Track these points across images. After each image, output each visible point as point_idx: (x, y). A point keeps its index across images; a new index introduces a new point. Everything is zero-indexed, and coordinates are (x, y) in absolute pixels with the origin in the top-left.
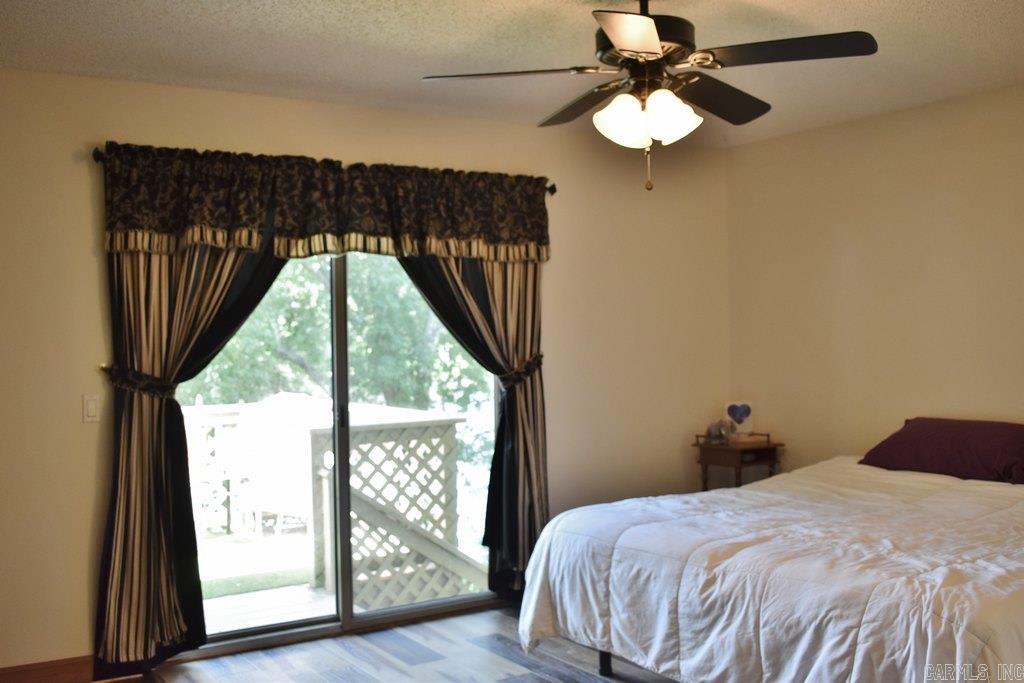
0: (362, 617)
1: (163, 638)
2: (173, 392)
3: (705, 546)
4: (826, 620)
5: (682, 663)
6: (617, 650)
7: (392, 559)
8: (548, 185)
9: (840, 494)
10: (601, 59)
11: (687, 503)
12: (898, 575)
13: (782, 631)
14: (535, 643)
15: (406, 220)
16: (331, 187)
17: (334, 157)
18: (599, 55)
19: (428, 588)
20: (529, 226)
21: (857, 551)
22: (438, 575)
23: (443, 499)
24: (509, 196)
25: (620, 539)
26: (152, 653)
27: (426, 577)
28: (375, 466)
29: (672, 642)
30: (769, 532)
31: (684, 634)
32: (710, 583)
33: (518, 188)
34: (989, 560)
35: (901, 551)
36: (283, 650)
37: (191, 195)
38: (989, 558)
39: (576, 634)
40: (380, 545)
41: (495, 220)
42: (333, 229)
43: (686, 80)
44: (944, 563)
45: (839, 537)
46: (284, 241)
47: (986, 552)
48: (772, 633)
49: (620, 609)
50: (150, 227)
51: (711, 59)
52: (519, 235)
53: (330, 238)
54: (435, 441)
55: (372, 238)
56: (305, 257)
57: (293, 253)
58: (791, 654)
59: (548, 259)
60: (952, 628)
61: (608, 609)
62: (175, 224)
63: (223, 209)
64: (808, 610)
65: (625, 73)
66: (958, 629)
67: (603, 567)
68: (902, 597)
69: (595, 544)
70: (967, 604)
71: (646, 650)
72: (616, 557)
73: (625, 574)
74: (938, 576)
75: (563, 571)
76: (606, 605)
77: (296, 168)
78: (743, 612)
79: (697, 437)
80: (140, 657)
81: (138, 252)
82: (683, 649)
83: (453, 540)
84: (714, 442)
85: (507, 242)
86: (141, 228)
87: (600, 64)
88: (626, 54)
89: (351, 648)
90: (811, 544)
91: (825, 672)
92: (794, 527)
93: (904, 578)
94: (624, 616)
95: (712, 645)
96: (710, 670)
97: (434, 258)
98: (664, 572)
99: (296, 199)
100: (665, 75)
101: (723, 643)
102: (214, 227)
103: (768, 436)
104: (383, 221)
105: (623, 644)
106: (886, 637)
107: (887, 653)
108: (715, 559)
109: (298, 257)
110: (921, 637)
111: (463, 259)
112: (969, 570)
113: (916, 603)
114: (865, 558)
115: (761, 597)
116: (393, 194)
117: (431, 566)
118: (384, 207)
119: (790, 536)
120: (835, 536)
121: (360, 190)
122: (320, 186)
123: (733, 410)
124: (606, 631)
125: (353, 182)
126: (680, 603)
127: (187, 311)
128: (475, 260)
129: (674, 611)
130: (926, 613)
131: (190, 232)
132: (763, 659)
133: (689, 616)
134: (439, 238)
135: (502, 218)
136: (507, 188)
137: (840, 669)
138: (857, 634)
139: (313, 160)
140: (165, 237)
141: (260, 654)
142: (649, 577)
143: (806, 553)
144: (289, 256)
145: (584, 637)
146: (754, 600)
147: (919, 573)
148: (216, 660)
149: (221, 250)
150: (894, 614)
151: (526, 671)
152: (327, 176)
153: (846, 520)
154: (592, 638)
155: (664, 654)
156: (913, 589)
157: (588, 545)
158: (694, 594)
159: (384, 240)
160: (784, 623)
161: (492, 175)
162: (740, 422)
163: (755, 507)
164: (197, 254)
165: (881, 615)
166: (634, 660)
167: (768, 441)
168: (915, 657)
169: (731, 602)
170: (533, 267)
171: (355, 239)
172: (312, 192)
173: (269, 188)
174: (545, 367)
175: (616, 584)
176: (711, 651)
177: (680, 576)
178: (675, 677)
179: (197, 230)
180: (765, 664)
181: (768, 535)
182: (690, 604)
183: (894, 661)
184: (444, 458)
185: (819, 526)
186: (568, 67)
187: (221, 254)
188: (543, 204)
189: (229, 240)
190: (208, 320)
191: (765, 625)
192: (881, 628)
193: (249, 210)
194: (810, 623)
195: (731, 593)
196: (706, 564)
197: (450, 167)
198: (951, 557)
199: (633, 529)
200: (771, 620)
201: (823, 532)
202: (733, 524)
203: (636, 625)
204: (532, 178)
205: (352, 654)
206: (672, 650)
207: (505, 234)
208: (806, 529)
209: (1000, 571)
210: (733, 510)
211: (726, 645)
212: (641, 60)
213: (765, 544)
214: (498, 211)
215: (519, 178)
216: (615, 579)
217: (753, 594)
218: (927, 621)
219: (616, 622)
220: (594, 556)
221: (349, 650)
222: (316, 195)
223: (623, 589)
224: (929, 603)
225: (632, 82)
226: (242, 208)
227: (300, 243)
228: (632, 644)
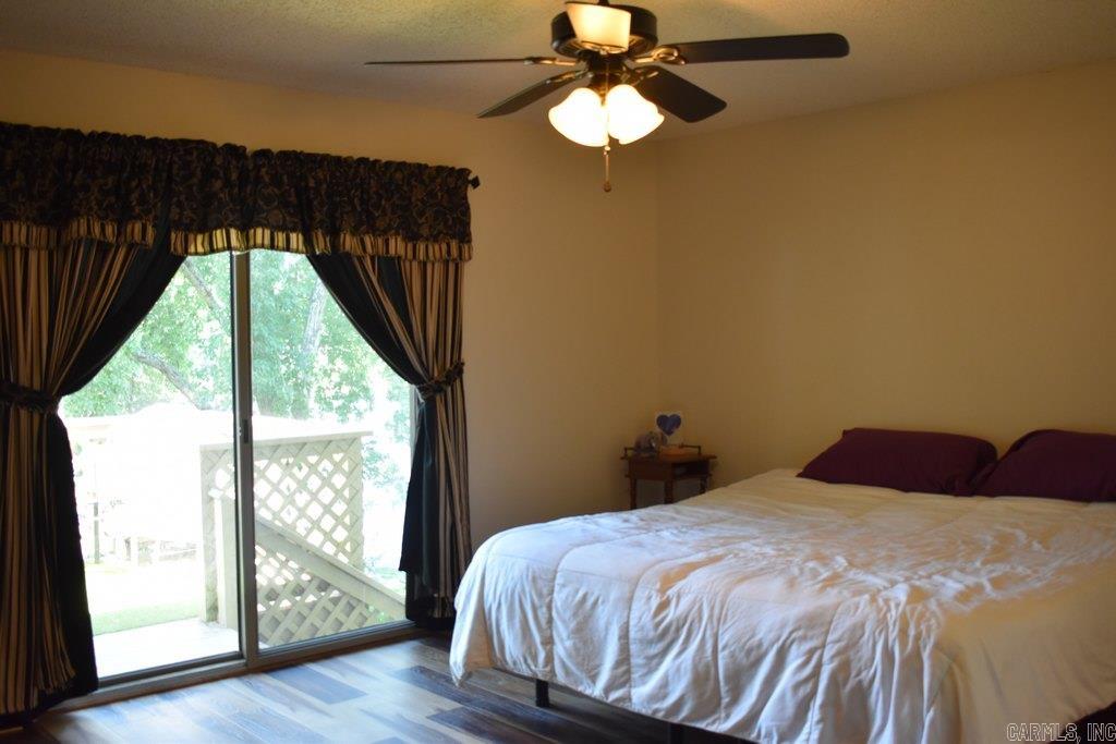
0: (268, 653)
1: (47, 686)
2: (55, 407)
3: (657, 567)
4: (789, 641)
5: (633, 691)
6: (561, 678)
7: (291, 587)
8: (471, 177)
9: (784, 510)
10: (557, 50)
11: (626, 521)
12: (859, 593)
13: (743, 654)
14: (468, 675)
15: (317, 214)
16: (234, 176)
17: (238, 142)
18: (555, 44)
19: (331, 619)
20: (450, 222)
21: (812, 569)
22: (343, 603)
23: (347, 520)
24: (429, 189)
25: (563, 561)
26: (34, 703)
27: (330, 606)
28: (273, 485)
29: (623, 668)
30: (719, 551)
31: (637, 660)
32: (664, 606)
33: (439, 180)
34: (945, 575)
35: (857, 567)
36: (182, 692)
37: (75, 183)
38: (945, 574)
39: (515, 663)
40: (279, 573)
41: (414, 214)
42: (238, 223)
43: (645, 74)
44: (902, 579)
45: (793, 555)
46: (181, 235)
47: (940, 567)
48: (732, 656)
49: (564, 635)
50: (28, 219)
51: (676, 54)
52: (440, 232)
53: (233, 232)
54: (337, 457)
55: (280, 234)
56: (205, 254)
57: (192, 249)
58: (752, 677)
59: (470, 258)
60: (919, 648)
61: (551, 637)
62: (57, 215)
63: (113, 199)
64: (770, 631)
65: (583, 65)
66: (925, 647)
67: (545, 591)
68: (868, 615)
69: (535, 567)
70: (933, 621)
71: (594, 679)
72: (559, 580)
73: (570, 598)
74: (901, 593)
75: (500, 596)
76: (549, 631)
77: (195, 154)
78: (700, 636)
79: (626, 449)
80: (21, 707)
81: (14, 248)
82: (635, 676)
83: (360, 565)
84: (644, 455)
85: (427, 240)
86: (17, 219)
87: (555, 55)
88: (588, 46)
89: (259, 687)
90: (764, 563)
91: (789, 695)
92: (744, 545)
93: (867, 596)
94: (569, 643)
95: (667, 672)
96: (665, 697)
97: (348, 255)
98: (612, 597)
99: (195, 188)
100: (624, 69)
101: (678, 670)
102: (103, 219)
103: (699, 447)
104: (291, 215)
105: (568, 672)
106: (852, 657)
107: (853, 674)
108: (668, 581)
109: (196, 254)
110: (888, 655)
111: (379, 258)
112: (928, 586)
113: (882, 622)
114: (822, 577)
115: (719, 620)
116: (303, 184)
117: (335, 594)
118: (293, 199)
119: (742, 554)
120: (788, 554)
121: (267, 179)
122: (221, 174)
123: (662, 421)
124: (549, 659)
125: (259, 171)
126: (631, 628)
127: (71, 315)
128: (392, 259)
129: (624, 636)
130: (893, 631)
131: (75, 225)
132: (722, 684)
133: (641, 641)
134: (353, 234)
135: (421, 214)
136: (427, 181)
137: (802, 692)
138: (821, 657)
139: (214, 145)
140: (44, 230)
141: (156, 698)
142: (595, 603)
143: (761, 572)
144: (186, 252)
145: (524, 667)
146: (712, 622)
147: (879, 591)
148: (107, 707)
149: (110, 245)
150: (859, 633)
151: (458, 705)
152: (229, 163)
153: (795, 536)
154: (533, 667)
155: (614, 682)
156: (878, 606)
157: (528, 569)
158: (647, 619)
159: (293, 236)
160: (743, 647)
161: (410, 164)
162: (670, 433)
163: (698, 525)
164: (82, 250)
165: (846, 636)
166: (580, 689)
167: (700, 453)
168: (883, 676)
169: (687, 625)
170: (454, 267)
171: (261, 234)
172: (213, 180)
173: (164, 175)
174: (466, 376)
175: (561, 611)
176: (666, 676)
177: (630, 600)
178: (626, 705)
179: (83, 222)
180: (723, 689)
181: (719, 554)
182: (642, 628)
183: (860, 682)
184: (349, 475)
185: (770, 543)
186: (523, 57)
187: (110, 250)
188: (465, 198)
189: (119, 234)
190: (96, 324)
191: (724, 648)
192: (846, 649)
193: (142, 200)
194: (772, 644)
195: (686, 617)
196: (658, 586)
197: (366, 156)
198: (908, 574)
199: (576, 550)
200: (731, 642)
201: (774, 549)
202: (680, 543)
203: (582, 652)
204: (453, 169)
205: (262, 695)
206: (623, 677)
207: (425, 231)
208: (756, 547)
209: (959, 587)
210: (677, 528)
211: (682, 670)
212: (602, 53)
213: (718, 564)
214: (417, 205)
215: (440, 169)
216: (559, 604)
217: (711, 617)
218: (894, 640)
219: (560, 650)
220: (534, 580)
221: (257, 690)
222: (218, 184)
223: (568, 615)
224: (895, 622)
225: (590, 76)
226: (134, 196)
227: (200, 238)
228: (578, 673)
